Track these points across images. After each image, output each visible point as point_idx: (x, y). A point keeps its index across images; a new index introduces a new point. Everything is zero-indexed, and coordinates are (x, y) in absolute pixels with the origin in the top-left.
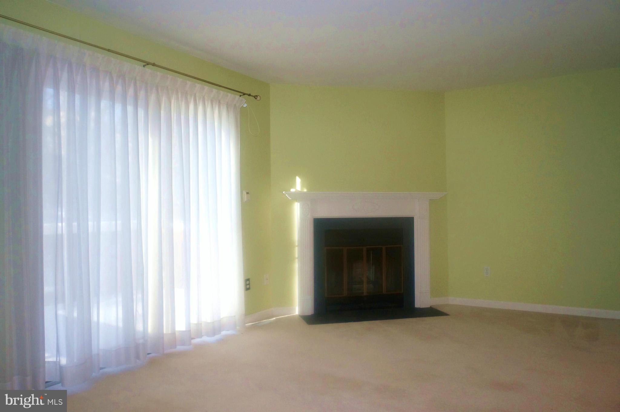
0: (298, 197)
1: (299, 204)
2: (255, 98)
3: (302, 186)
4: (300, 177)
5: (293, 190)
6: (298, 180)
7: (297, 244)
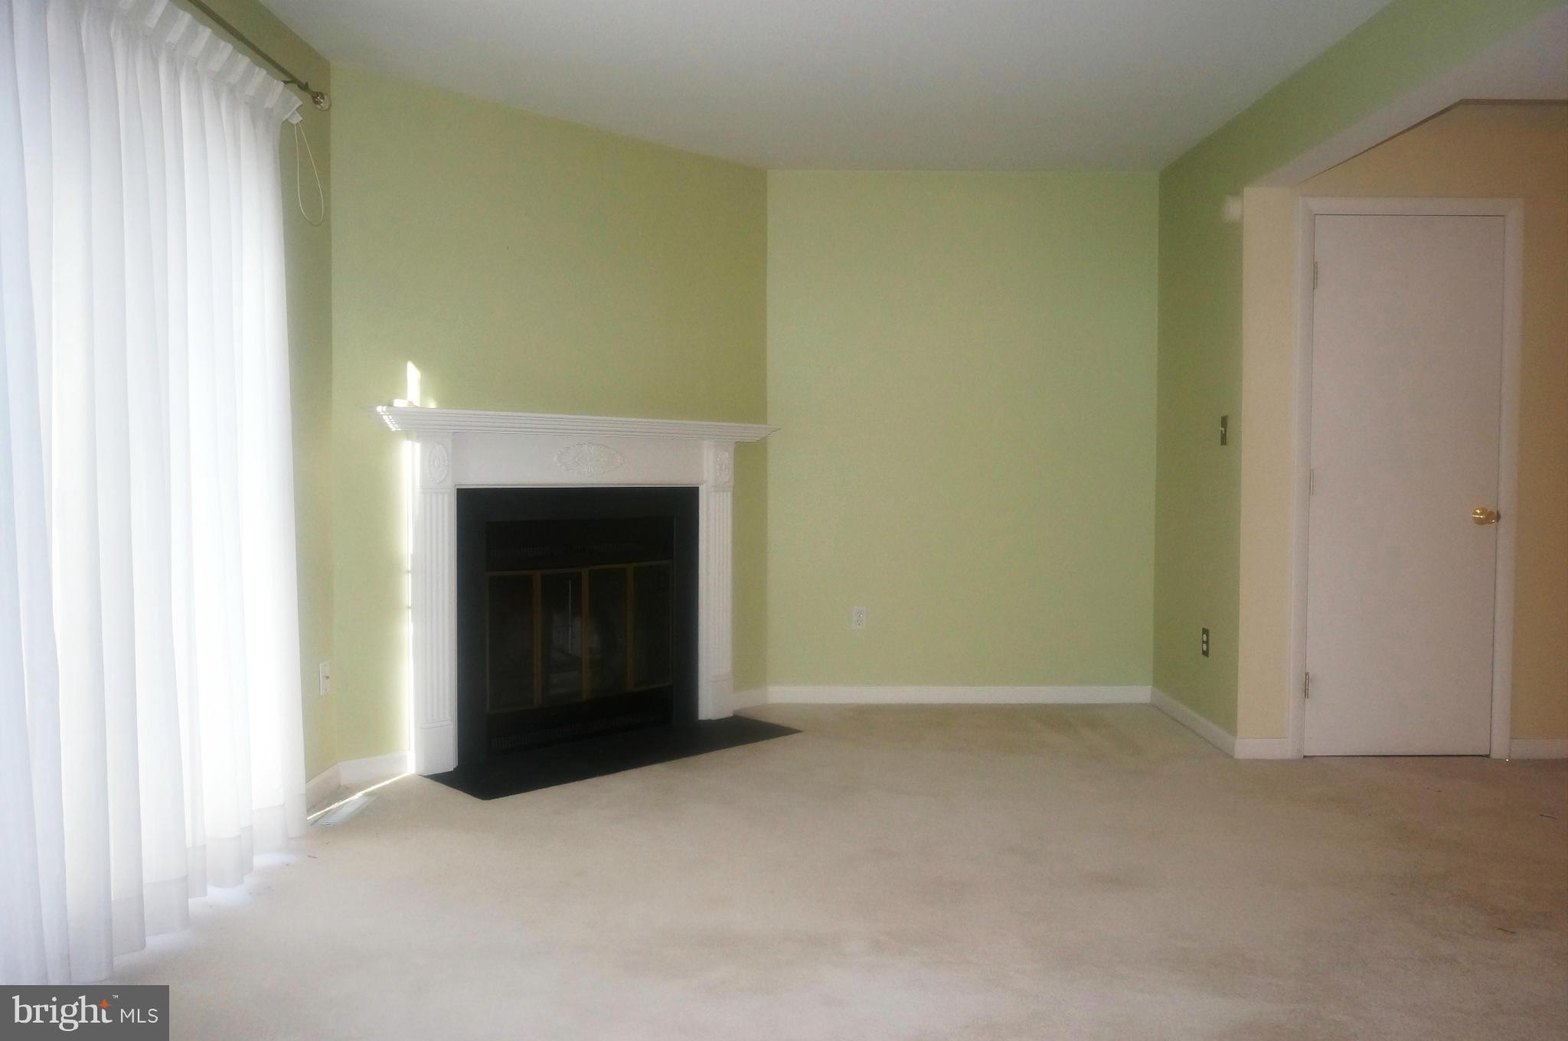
0: (416, 424)
1: (418, 446)
2: (314, 98)
3: (424, 393)
4: (418, 365)
5: (399, 403)
6: (413, 374)
7: (408, 564)
